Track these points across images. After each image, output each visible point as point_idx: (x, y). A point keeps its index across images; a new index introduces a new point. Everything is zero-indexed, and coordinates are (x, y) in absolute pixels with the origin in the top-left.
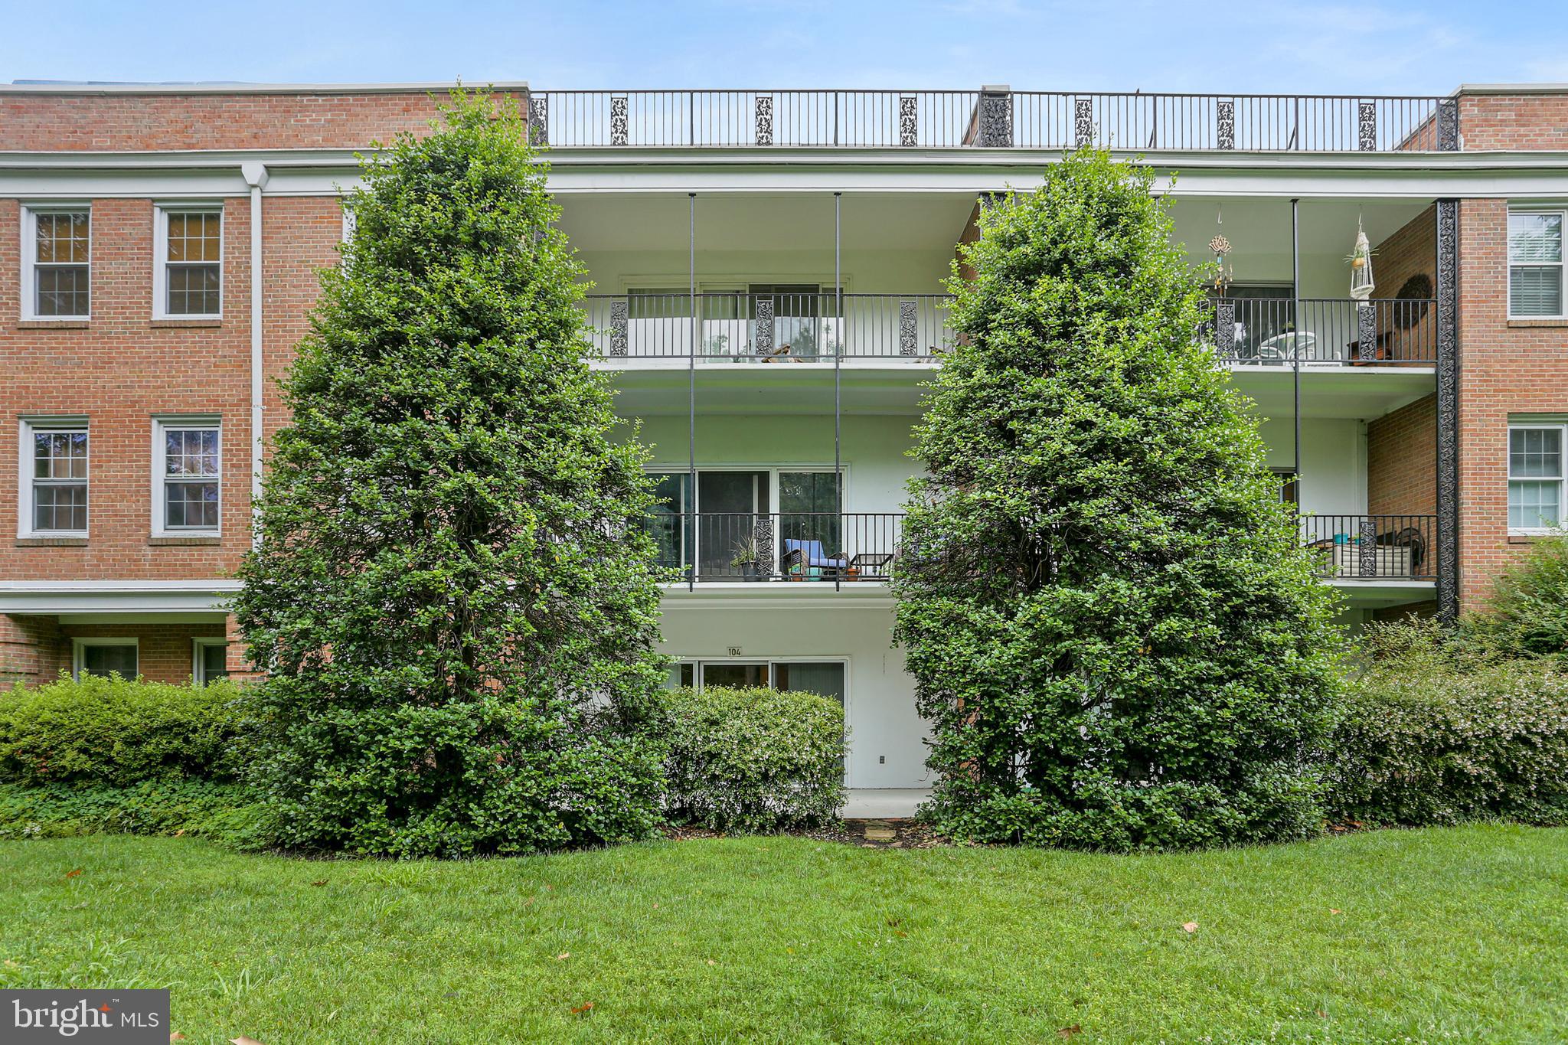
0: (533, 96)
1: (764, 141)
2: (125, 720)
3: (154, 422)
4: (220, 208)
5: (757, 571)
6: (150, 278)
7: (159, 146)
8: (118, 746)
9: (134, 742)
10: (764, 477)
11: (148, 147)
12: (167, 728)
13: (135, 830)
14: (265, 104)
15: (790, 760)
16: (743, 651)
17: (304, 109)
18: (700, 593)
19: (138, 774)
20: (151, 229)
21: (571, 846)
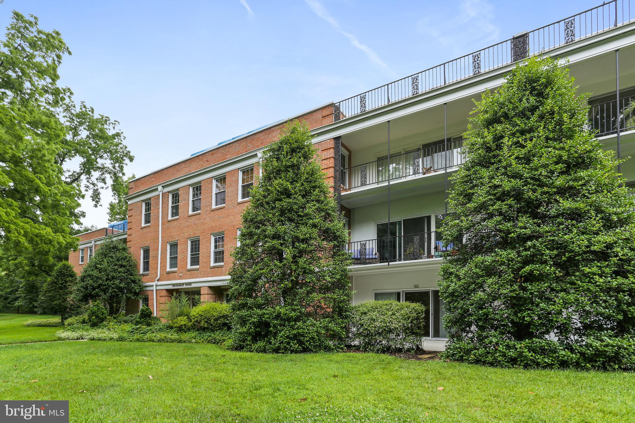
0: (336, 105)
1: (416, 93)
2: (215, 314)
3: (238, 230)
4: (253, 166)
5: (414, 256)
6: (238, 190)
7: (241, 153)
8: (212, 321)
9: (216, 320)
10: (429, 218)
11: (238, 155)
12: (223, 316)
13: (214, 343)
14: (263, 133)
15: (387, 326)
16: (420, 286)
17: (273, 131)
18: (392, 266)
19: (217, 328)
20: (238, 177)
21: (301, 352)
